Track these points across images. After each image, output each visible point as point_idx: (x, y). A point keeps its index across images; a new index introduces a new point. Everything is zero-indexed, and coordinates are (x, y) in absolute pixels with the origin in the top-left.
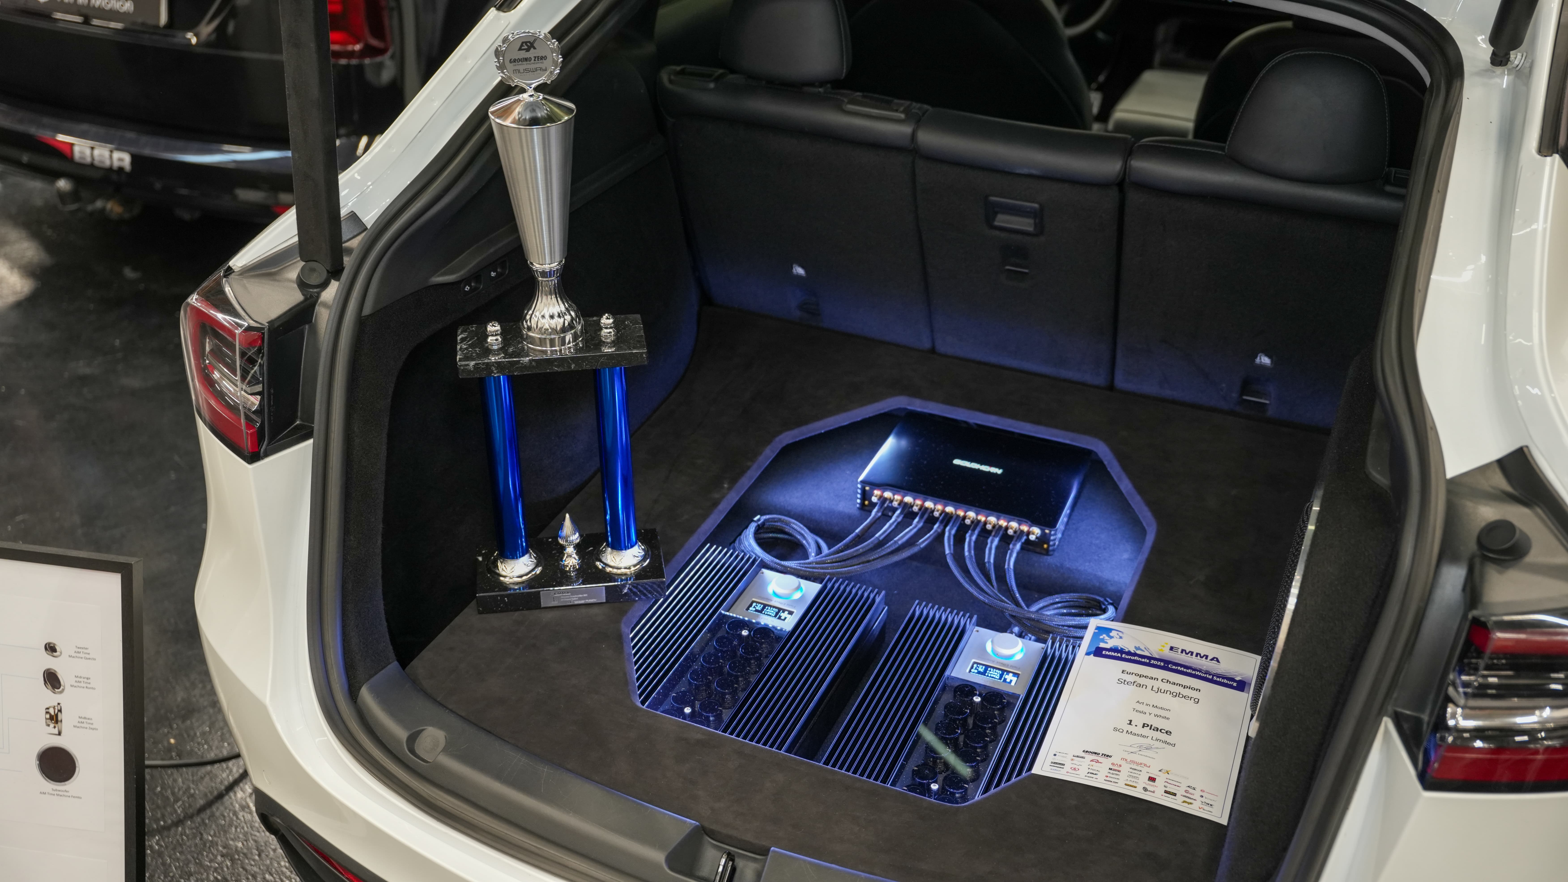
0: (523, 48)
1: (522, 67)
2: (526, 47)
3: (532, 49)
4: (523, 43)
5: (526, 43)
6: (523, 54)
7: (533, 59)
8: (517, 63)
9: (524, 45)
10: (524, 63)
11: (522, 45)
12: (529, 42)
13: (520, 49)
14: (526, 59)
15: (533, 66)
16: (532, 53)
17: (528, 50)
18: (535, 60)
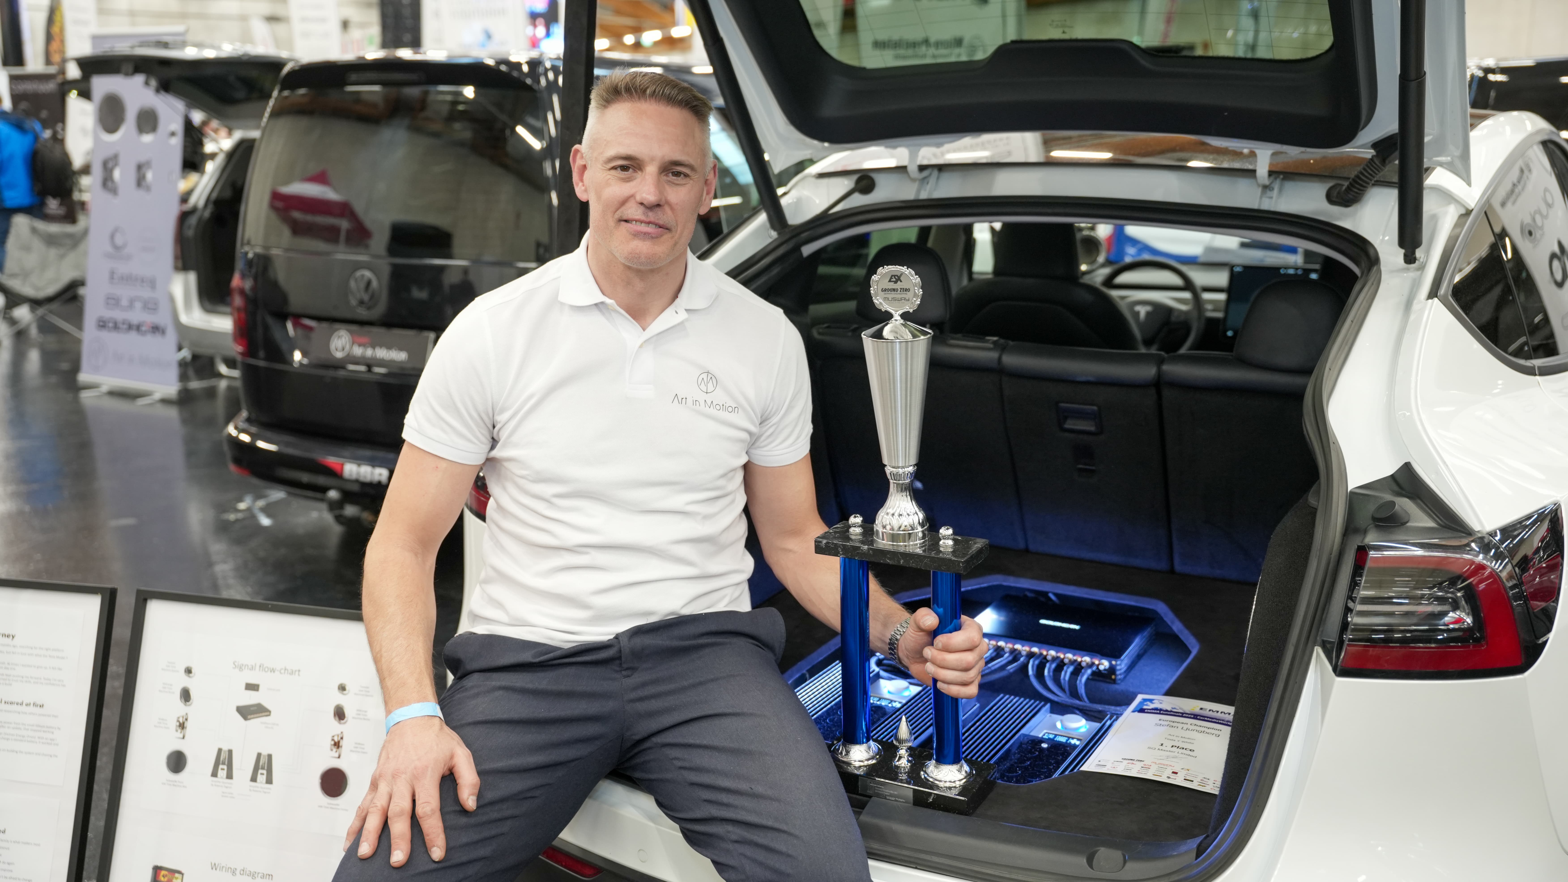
0: (892, 280)
1: (891, 295)
2: (894, 280)
3: (899, 281)
4: (892, 276)
5: (895, 276)
6: (892, 285)
7: (899, 290)
8: (887, 292)
9: (893, 277)
10: (892, 292)
11: (891, 278)
12: (897, 276)
13: (890, 281)
14: (894, 290)
15: (899, 296)
16: (899, 285)
17: (896, 282)
18: (901, 291)
